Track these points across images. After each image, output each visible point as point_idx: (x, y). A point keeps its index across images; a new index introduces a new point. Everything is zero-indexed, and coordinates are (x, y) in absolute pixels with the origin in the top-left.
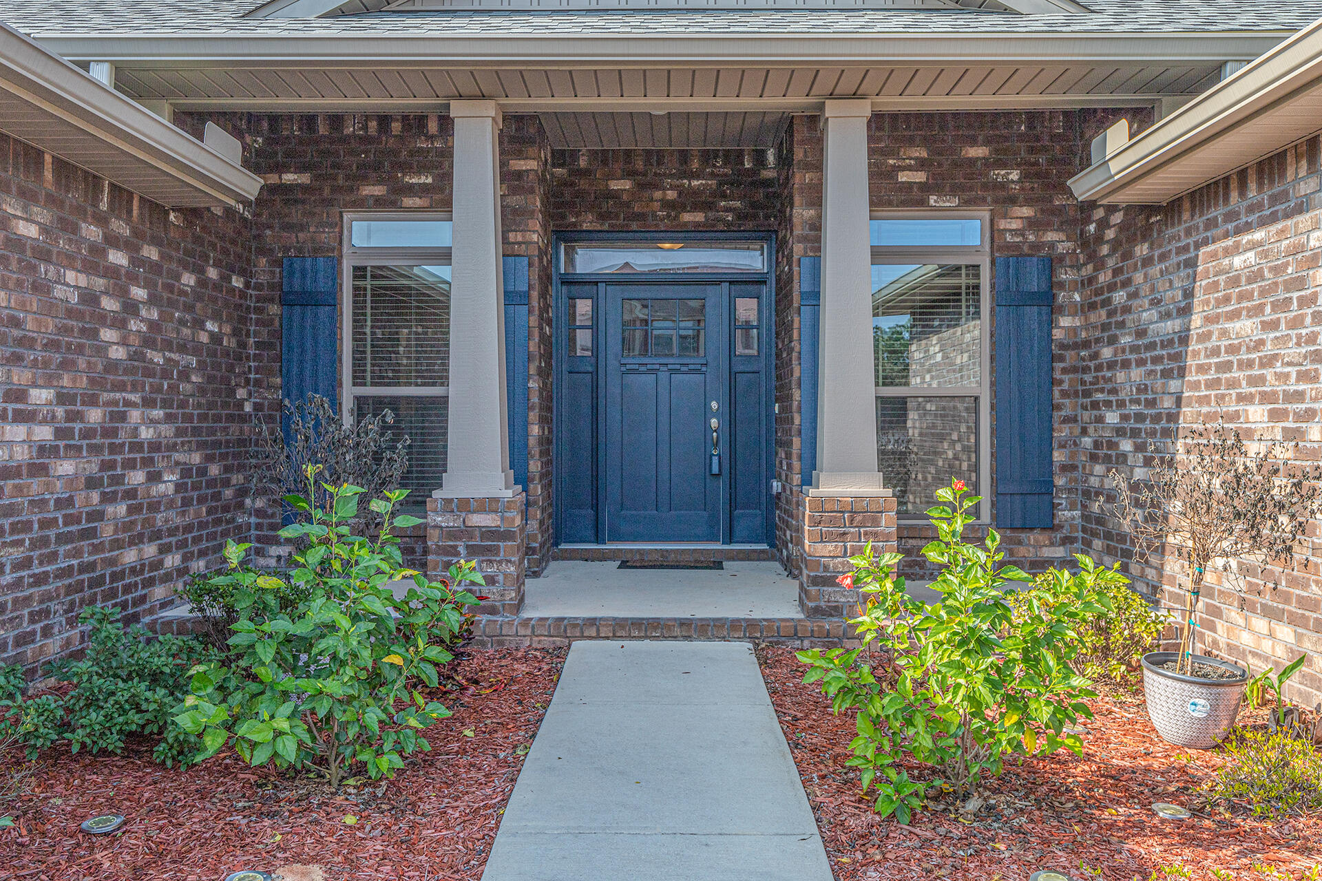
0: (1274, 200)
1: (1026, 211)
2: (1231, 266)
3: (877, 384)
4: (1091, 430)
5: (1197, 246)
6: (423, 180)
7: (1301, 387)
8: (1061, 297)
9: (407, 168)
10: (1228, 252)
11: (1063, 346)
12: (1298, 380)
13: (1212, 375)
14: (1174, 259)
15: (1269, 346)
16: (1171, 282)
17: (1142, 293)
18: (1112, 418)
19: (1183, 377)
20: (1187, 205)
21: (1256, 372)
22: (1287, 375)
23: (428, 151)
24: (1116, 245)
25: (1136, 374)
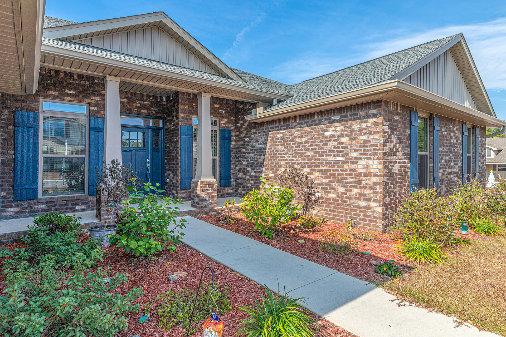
0: (287, 125)
1: (226, 120)
2: (277, 136)
3: (212, 156)
4: (239, 166)
5: (268, 132)
6: (72, 92)
7: (293, 158)
8: (232, 138)
9: (66, 87)
10: (276, 133)
11: (232, 149)
12: (292, 157)
13: (272, 156)
14: (262, 133)
15: (286, 151)
16: (261, 138)
17: (253, 139)
18: (245, 163)
19: (265, 156)
20: (266, 124)
21: (283, 155)
22: (290, 156)
23: (74, 84)
24: (246, 129)
25: (252, 155)
